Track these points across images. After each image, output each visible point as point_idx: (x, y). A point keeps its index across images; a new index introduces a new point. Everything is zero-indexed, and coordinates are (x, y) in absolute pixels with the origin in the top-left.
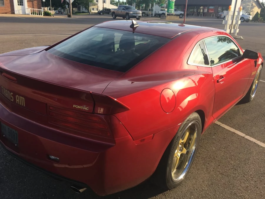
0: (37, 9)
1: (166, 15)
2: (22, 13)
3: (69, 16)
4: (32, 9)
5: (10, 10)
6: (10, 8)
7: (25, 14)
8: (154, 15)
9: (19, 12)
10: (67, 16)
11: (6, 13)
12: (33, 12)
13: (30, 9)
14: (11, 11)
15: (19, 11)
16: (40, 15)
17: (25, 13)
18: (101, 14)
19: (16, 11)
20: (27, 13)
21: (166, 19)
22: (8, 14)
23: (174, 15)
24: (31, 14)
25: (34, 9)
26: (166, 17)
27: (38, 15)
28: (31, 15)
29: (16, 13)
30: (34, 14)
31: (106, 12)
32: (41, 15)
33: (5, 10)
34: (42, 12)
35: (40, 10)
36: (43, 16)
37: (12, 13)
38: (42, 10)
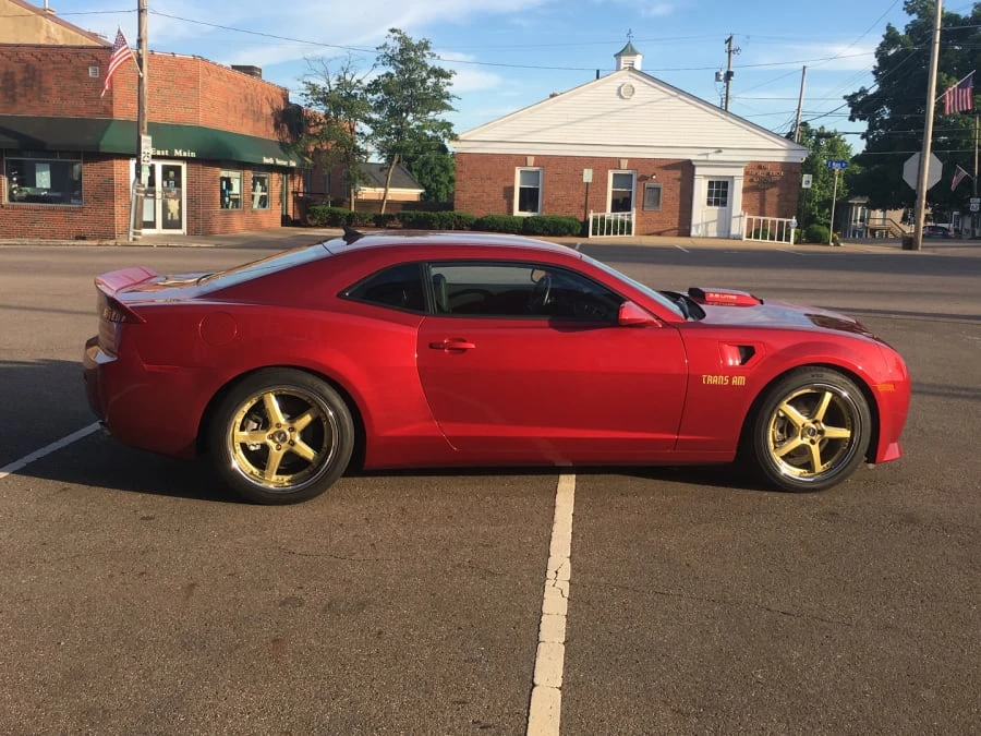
0: (775, 219)
2: (715, 235)
3: (910, 244)
4: (754, 218)
5: (675, 222)
6: (677, 214)
7: (728, 238)
9: (706, 231)
10: (901, 244)
11: (659, 234)
12: (757, 231)
14: (679, 224)
15: (707, 224)
16: (780, 239)
17: (729, 232)
19: (697, 226)
20: (734, 231)
22: (667, 236)
24: (749, 237)
25: (762, 218)
27: (772, 238)
28: (744, 239)
29: (694, 232)
30: (757, 237)
32: (788, 239)
33: (659, 222)
34: (790, 231)
35: (785, 220)
36: (795, 243)
37: (680, 235)
38: (794, 220)
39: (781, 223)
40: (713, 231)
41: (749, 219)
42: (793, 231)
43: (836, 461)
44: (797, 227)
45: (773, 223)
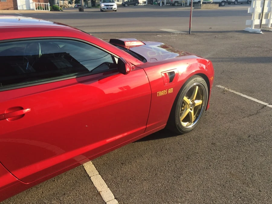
0: (43, 3)
1: (201, 3)
2: (26, 9)
3: (81, 10)
4: (37, 3)
5: (12, 5)
6: (12, 3)
7: (30, 10)
8: (188, 4)
9: (23, 8)
10: (78, 10)
11: (8, 9)
12: (39, 7)
13: (35, 3)
14: (14, 6)
15: (22, 5)
16: (46, 10)
17: (30, 8)
18: (126, 5)
19: (20, 6)
20: (31, 8)
21: (201, 8)
22: (10, 10)
23: (212, 4)
24: (37, 9)
25: (39, 3)
26: (202, 5)
27: (43, 9)
28: (35, 10)
29: (19, 8)
30: (39, 9)
31: (132, 3)
32: (48, 10)
33: (7, 5)
34: (48, 7)
35: (46, 4)
36: (50, 11)
37: (14, 9)
38: (49, 4)
39: (45, 5)
40: (25, 8)
41: (35, 4)
42: (49, 7)
43: (197, 114)
44: (50, 6)
45: (43, 5)
